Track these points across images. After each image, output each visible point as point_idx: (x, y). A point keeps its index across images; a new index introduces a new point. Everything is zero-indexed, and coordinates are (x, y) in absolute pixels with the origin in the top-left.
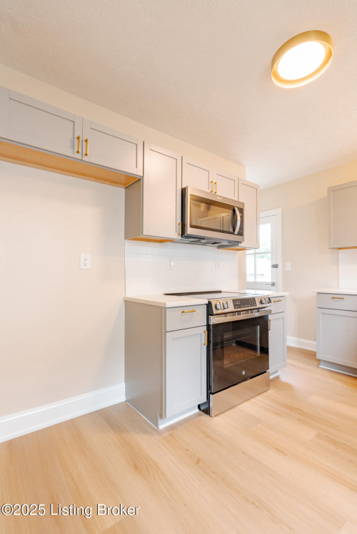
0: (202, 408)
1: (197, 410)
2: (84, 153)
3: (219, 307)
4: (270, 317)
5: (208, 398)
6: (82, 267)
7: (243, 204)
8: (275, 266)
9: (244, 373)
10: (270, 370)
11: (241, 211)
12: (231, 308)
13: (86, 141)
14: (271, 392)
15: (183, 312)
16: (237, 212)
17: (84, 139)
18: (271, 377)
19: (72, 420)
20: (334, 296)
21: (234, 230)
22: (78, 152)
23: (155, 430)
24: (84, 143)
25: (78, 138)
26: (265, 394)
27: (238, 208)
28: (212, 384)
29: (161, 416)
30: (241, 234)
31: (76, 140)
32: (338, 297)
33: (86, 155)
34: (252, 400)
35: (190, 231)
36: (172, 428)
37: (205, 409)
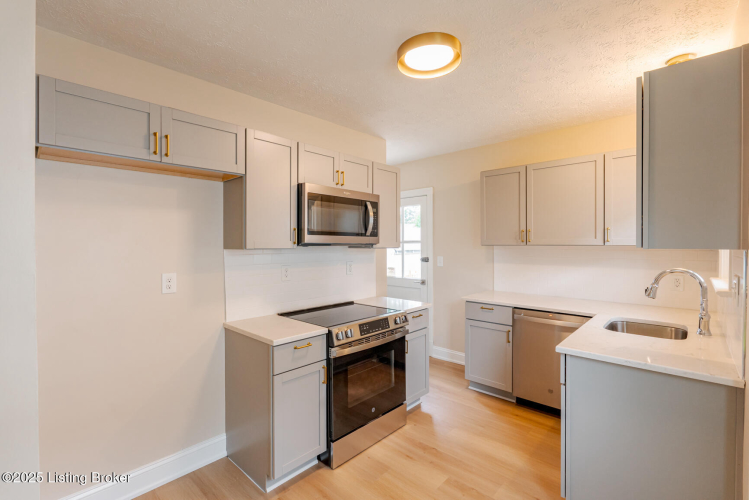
0: (322, 458)
1: (316, 462)
2: (164, 152)
3: (340, 337)
4: (408, 337)
5: (329, 447)
6: (165, 290)
7: (378, 196)
8: (425, 260)
9: (373, 410)
10: (407, 402)
11: (375, 205)
12: (357, 335)
13: (166, 137)
14: (408, 428)
15: (295, 348)
16: (370, 207)
17: (164, 135)
18: (408, 409)
19: (153, 492)
20: (484, 306)
21: (366, 230)
22: (155, 153)
23: (261, 494)
24: (164, 140)
25: (155, 134)
26: (399, 431)
27: (371, 203)
28: (333, 430)
29: (268, 476)
30: (375, 234)
31: (152, 137)
32: (487, 307)
33: (166, 155)
34: (384, 441)
35: (308, 238)
36: (283, 488)
37: (325, 460)
